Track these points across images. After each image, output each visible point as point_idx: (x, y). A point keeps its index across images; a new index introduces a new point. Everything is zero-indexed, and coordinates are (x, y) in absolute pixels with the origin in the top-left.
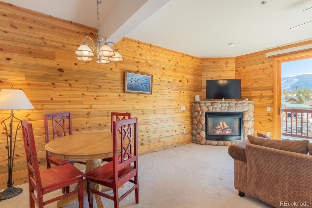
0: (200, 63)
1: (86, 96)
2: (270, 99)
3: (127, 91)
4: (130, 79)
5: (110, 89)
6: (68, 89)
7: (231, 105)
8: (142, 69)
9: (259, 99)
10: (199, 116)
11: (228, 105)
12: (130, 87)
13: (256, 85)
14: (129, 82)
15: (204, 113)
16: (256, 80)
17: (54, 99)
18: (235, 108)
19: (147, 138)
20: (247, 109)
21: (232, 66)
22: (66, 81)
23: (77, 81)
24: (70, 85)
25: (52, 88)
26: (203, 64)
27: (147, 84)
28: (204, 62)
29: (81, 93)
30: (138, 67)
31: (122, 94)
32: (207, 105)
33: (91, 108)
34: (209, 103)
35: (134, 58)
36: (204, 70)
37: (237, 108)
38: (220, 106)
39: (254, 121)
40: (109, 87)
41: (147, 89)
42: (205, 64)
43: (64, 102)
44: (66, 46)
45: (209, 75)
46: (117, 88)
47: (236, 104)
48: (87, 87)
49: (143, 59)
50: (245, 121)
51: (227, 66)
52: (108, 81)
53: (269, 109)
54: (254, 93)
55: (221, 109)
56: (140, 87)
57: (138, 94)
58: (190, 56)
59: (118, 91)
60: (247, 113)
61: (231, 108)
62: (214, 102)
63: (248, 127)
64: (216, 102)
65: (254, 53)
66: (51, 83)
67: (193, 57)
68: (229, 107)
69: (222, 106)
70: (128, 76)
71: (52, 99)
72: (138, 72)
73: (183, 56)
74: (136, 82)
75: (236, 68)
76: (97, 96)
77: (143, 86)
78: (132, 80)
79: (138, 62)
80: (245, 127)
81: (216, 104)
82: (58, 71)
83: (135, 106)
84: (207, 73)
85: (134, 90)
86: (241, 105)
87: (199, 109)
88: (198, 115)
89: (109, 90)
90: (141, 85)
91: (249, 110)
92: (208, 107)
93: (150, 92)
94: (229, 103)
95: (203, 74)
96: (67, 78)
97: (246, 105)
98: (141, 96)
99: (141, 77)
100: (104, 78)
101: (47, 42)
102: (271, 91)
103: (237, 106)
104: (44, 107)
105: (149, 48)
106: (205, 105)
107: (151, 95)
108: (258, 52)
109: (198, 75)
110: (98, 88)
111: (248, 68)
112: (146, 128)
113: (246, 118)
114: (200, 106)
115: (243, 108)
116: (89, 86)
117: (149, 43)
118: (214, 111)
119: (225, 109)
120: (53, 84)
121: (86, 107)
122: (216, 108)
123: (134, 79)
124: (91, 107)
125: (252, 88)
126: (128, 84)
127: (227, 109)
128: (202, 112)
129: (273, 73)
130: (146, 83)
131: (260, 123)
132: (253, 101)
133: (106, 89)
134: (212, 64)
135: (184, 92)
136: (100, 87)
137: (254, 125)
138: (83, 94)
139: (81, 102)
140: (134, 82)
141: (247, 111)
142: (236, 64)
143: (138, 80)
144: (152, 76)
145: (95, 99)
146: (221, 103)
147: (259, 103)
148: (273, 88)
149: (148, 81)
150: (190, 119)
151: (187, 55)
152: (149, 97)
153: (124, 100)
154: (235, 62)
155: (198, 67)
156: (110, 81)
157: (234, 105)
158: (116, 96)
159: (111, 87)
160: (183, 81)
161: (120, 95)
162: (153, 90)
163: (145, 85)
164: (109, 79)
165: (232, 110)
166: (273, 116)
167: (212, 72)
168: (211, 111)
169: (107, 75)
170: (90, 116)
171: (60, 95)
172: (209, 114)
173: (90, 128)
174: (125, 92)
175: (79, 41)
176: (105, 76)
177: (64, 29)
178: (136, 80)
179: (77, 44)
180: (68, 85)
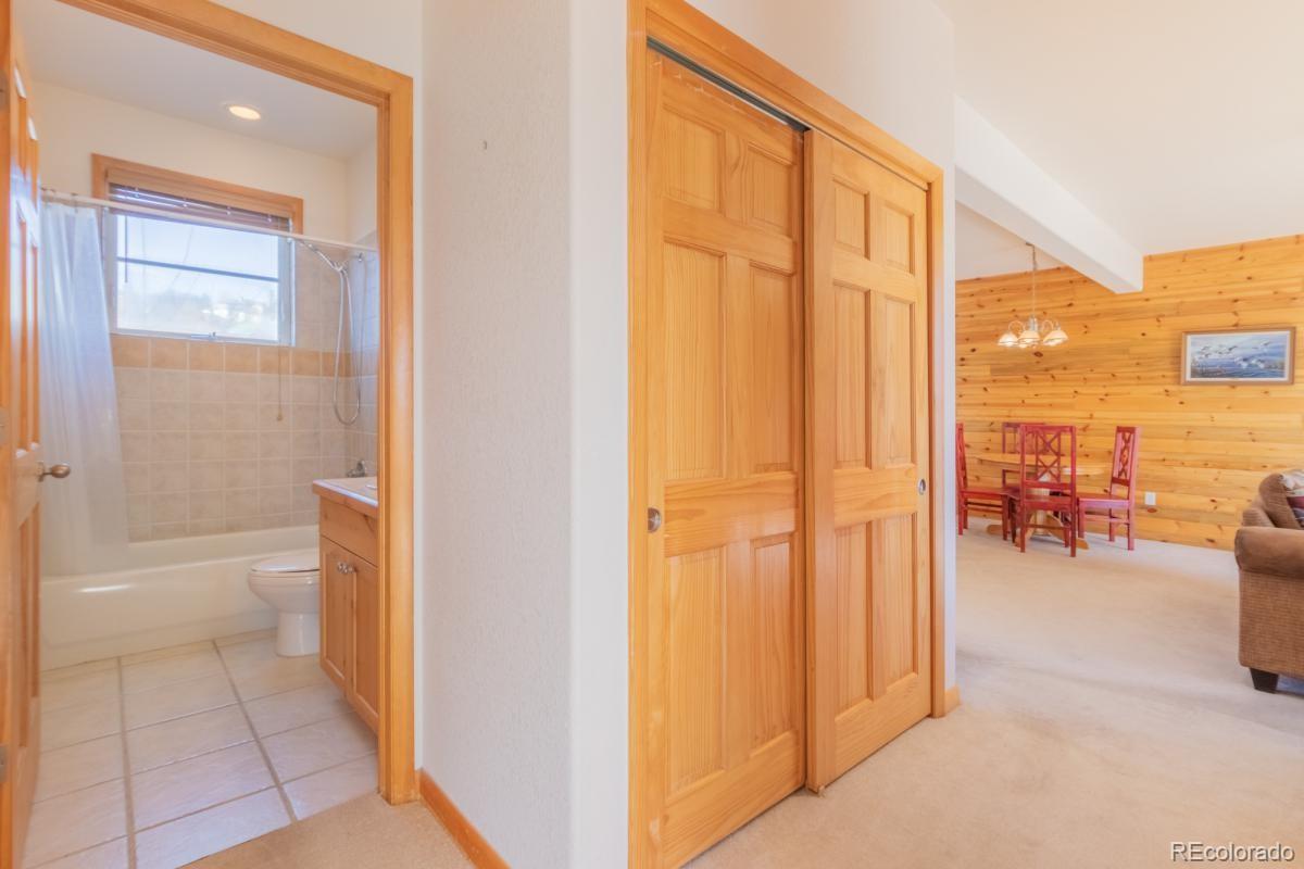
1: (1081, 394)
3: (1188, 379)
4: (1199, 349)
5: (1138, 377)
6: (1050, 383)
8: (1252, 317)
12: (1199, 369)
14: (1196, 357)
17: (1026, 401)
22: (1047, 370)
23: (1066, 369)
24: (1053, 377)
25: (1025, 384)
27: (1274, 354)
29: (1072, 390)
30: (1236, 314)
31: (1172, 388)
33: (1091, 417)
35: (1220, 293)
40: (1135, 375)
41: (1273, 371)
43: (1042, 406)
44: (1048, 312)
46: (1161, 373)
48: (1085, 379)
49: (1258, 288)
52: (1135, 361)
56: (1240, 365)
57: (1233, 386)
59: (1162, 380)
66: (1023, 377)
70: (1193, 345)
71: (1023, 402)
72: (1236, 328)
74: (1224, 356)
76: (1106, 395)
77: (1254, 362)
78: (1208, 352)
79: (1236, 301)
82: (1034, 356)
83: (1219, 417)
85: (1216, 377)
89: (1136, 381)
90: (1245, 360)
93: (1284, 379)
96: (1048, 365)
98: (1249, 393)
99: (1246, 339)
100: (1126, 356)
104: (1012, 414)
107: (1290, 387)
110: (1106, 379)
116: (1089, 376)
120: (1026, 378)
121: (1082, 416)
123: (1215, 348)
124: (1091, 415)
126: (1194, 361)
130: (1265, 354)
133: (1130, 378)
136: (1113, 375)
138: (1076, 392)
139: (1070, 407)
140: (1214, 356)
143: (1231, 349)
144: (1296, 331)
145: (1102, 399)
149: (1276, 347)
152: (1282, 392)
153: (1182, 403)
156: (1140, 361)
158: (1158, 394)
159: (1141, 375)
161: (1166, 391)
163: (1263, 358)
164: (1137, 357)
169: (1133, 349)
170: (1088, 432)
171: (1036, 395)
173: (1087, 456)
174: (1182, 382)
175: (1072, 296)
176: (1125, 352)
177: (1046, 285)
178: (1225, 349)
179: (1069, 303)
180: (1049, 376)
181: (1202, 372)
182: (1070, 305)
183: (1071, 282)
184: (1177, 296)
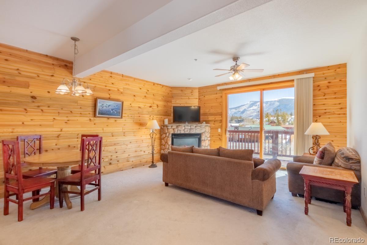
0: (170, 91)
1: (57, 120)
2: (220, 123)
3: (98, 115)
4: (101, 105)
5: (81, 113)
6: (40, 114)
7: (192, 127)
8: (113, 96)
9: (213, 122)
10: (166, 138)
11: (190, 127)
12: (100, 112)
13: (212, 111)
14: (100, 107)
15: (171, 135)
16: (212, 107)
17: (25, 123)
18: (195, 130)
19: (116, 158)
20: (204, 131)
21: (196, 94)
22: (38, 107)
23: (49, 107)
24: (42, 110)
25: (25, 113)
26: (173, 92)
27: (118, 109)
28: (173, 90)
29: (52, 118)
30: (109, 94)
31: (92, 118)
32: (173, 127)
34: (175, 126)
35: (106, 86)
36: (174, 97)
37: (197, 130)
38: (184, 128)
39: (210, 140)
40: (80, 112)
41: (118, 114)
42: (175, 92)
43: (34, 125)
44: (41, 76)
45: (178, 102)
46: (88, 113)
47: (196, 127)
48: (59, 113)
49: (114, 88)
50: (203, 140)
51: (192, 95)
52: (79, 107)
53: (219, 130)
54: (211, 118)
55: (184, 131)
56: (111, 112)
57: (108, 118)
58: (160, 85)
59: (89, 115)
60: (203, 134)
61: (192, 130)
62: (178, 125)
63: (204, 145)
64: (180, 125)
65: (211, 86)
66: (23, 109)
67: (163, 86)
68: (190, 129)
69: (185, 128)
70: (99, 103)
71: (23, 123)
72: (109, 99)
73: (154, 85)
74: (107, 108)
75: (199, 96)
76: (68, 120)
77: (114, 111)
78: (103, 106)
79: (109, 90)
80: (202, 146)
81: (180, 127)
82: (31, 98)
83: (105, 129)
84: (176, 100)
85: (104, 115)
86: (199, 127)
87: (167, 132)
88: (166, 136)
89: (80, 115)
90: (112, 110)
91: (205, 131)
92: (174, 129)
93: (120, 117)
94: (191, 126)
95: (172, 101)
96: (39, 104)
97: (204, 128)
98: (112, 120)
99: (112, 103)
100: (76, 104)
101: (22, 73)
102: (221, 116)
103: (197, 128)
104: (15, 130)
105: (121, 77)
106: (171, 128)
107: (121, 119)
108: (213, 85)
109: (168, 101)
110: (68, 113)
111: (207, 97)
112: (115, 149)
113: (203, 138)
114: (168, 129)
115: (201, 130)
116: (60, 111)
117: (121, 73)
118: (179, 132)
119: (188, 131)
120: (26, 110)
121: (57, 130)
122: (180, 130)
123: (105, 105)
124: (61, 130)
125: (209, 114)
126: (99, 109)
127: (189, 131)
128: (169, 134)
129: (222, 102)
130: (116, 109)
131: (214, 141)
132: (209, 124)
133: (77, 114)
134: (180, 92)
135: (154, 116)
136: (71, 112)
137: (210, 144)
138: (54, 119)
139: (52, 126)
140: (105, 108)
141: (204, 132)
142: (199, 93)
143: (109, 106)
144: (123, 103)
145: (66, 122)
146: (184, 126)
147: (213, 126)
148: (222, 114)
149: (119, 107)
150: (159, 140)
151: (158, 84)
152: (119, 121)
153: (95, 124)
154: (199, 91)
155: (168, 94)
156: (81, 107)
157: (194, 127)
158: (87, 121)
159: (82, 112)
160: (153, 107)
161: (90, 119)
162: (123, 115)
163: (116, 110)
164: (80, 105)
165: (193, 132)
166: (222, 136)
167: (181, 99)
168: (176, 133)
169: (79, 102)
170: (59, 138)
171: (32, 120)
172: (175, 136)
173: (59, 149)
174: (96, 116)
175: (54, 72)
176: (76, 102)
177: (40, 62)
178: (107, 106)
179: (51, 74)
180: (40, 110)
181: (101, 113)
182: (52, 76)
183: (53, 64)
184: (94, 84)
